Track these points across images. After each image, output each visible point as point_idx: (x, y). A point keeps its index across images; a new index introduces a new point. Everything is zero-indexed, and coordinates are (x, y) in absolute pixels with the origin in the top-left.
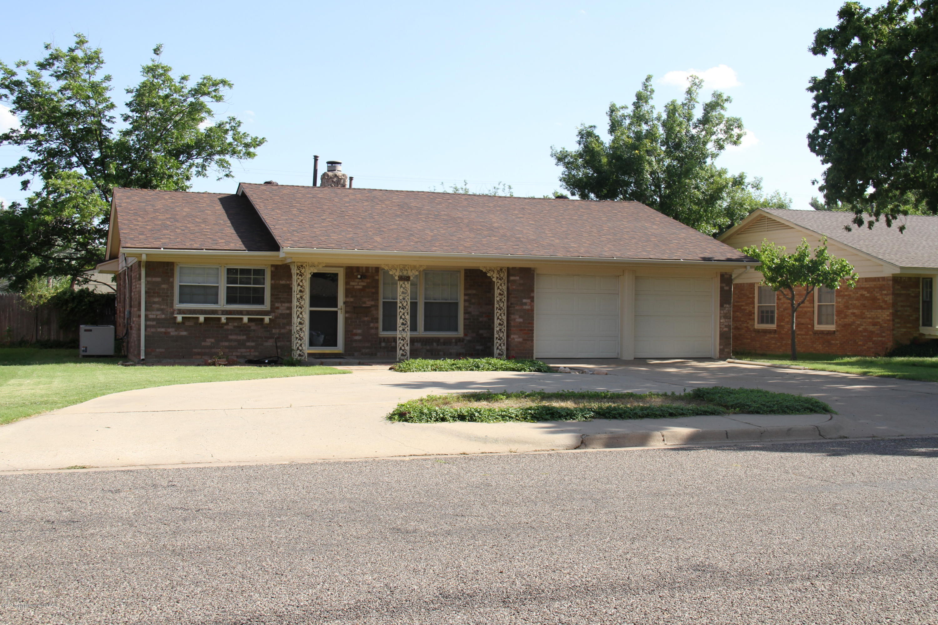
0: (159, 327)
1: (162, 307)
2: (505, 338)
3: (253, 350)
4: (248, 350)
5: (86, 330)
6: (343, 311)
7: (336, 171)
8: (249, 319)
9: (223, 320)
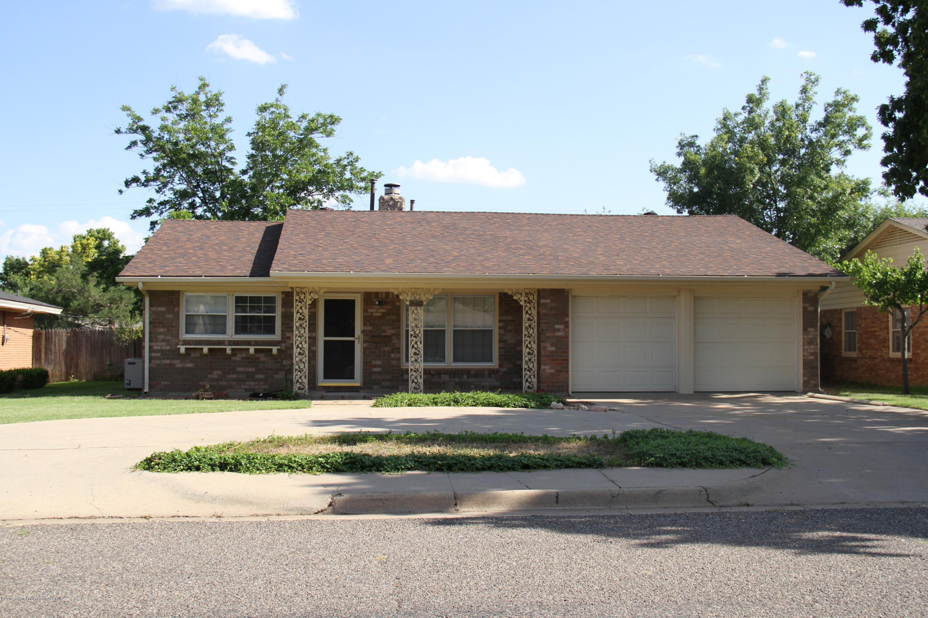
0: (164, 359)
1: (167, 338)
2: (535, 369)
3: (262, 383)
4: (257, 383)
5: (129, 363)
6: (361, 340)
7: (393, 194)
8: (255, 349)
9: (229, 352)
